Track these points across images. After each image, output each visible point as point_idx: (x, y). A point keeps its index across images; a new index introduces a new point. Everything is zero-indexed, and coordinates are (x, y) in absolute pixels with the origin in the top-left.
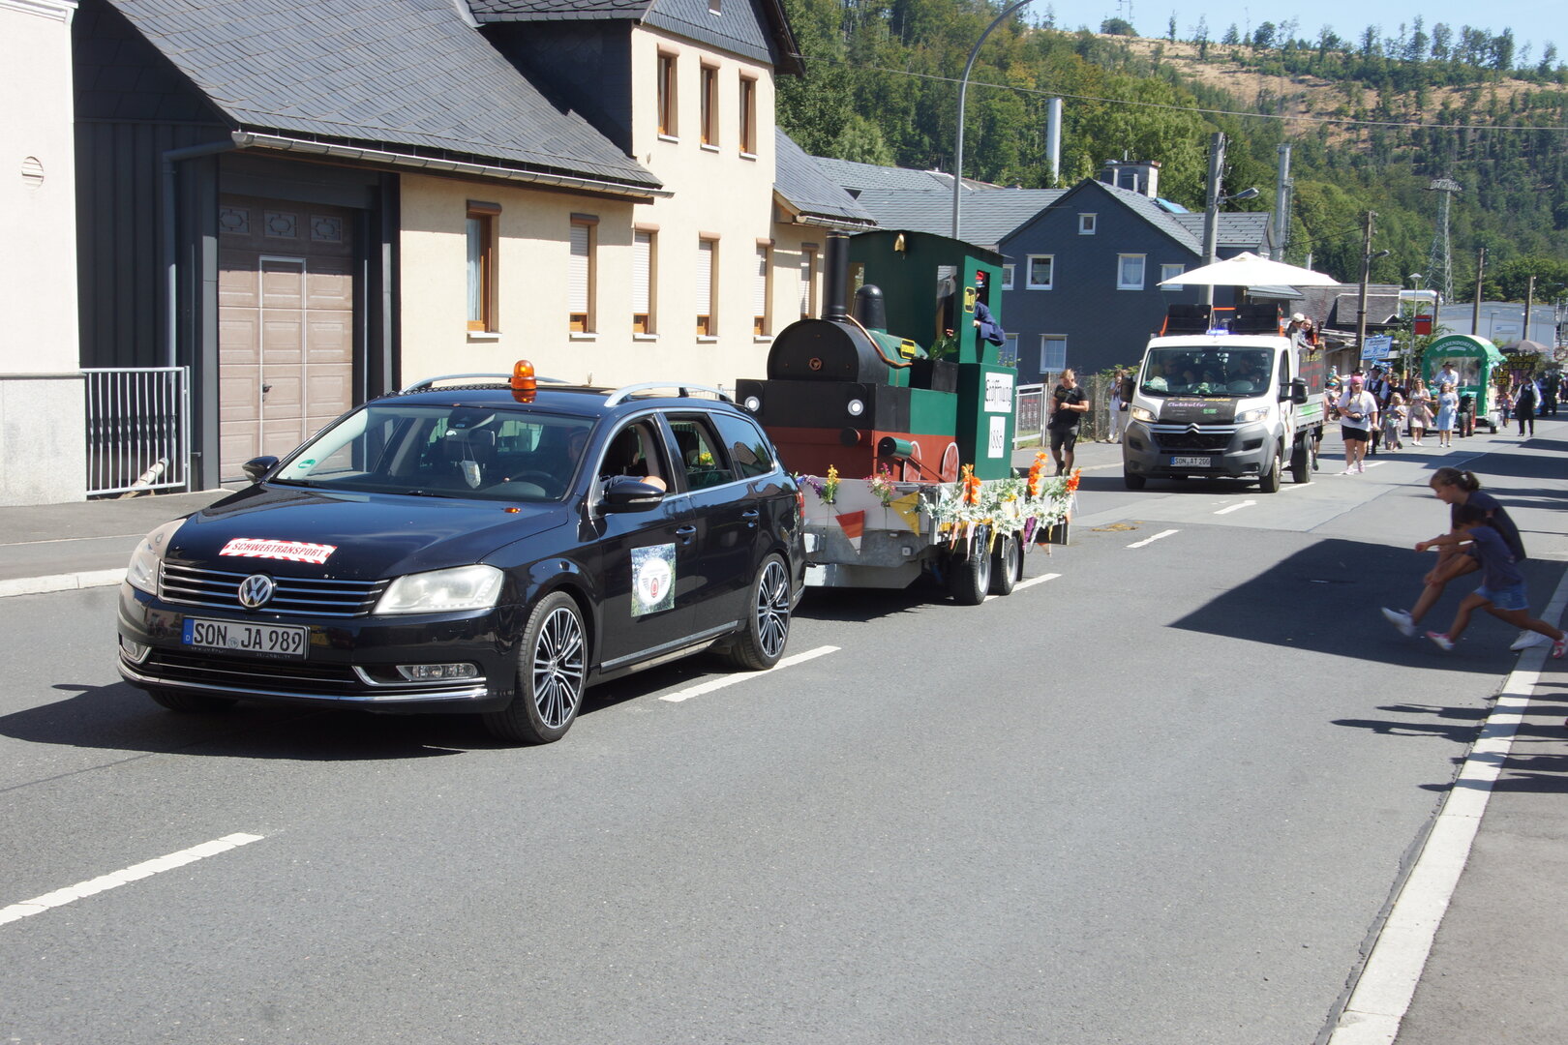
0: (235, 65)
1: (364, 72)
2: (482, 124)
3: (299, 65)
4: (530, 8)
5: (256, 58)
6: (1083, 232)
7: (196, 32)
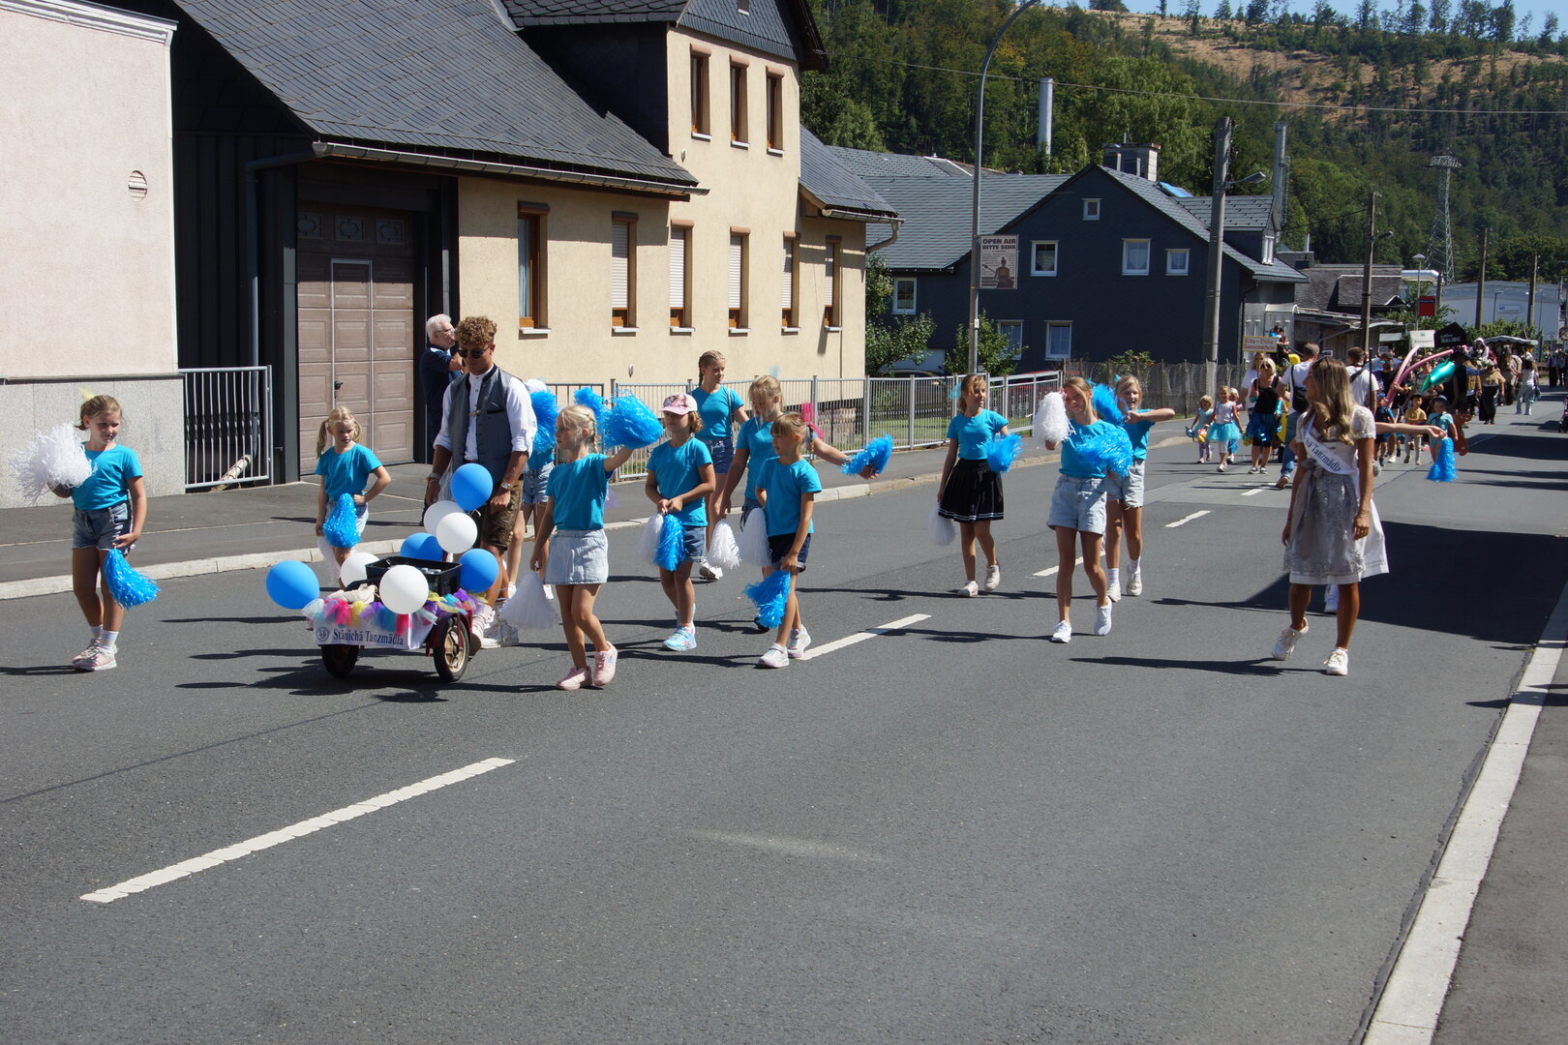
0: (308, 77)
1: (421, 79)
2: (531, 127)
3: (364, 75)
4: (567, 12)
5: (326, 69)
6: (1087, 217)
7: (271, 46)
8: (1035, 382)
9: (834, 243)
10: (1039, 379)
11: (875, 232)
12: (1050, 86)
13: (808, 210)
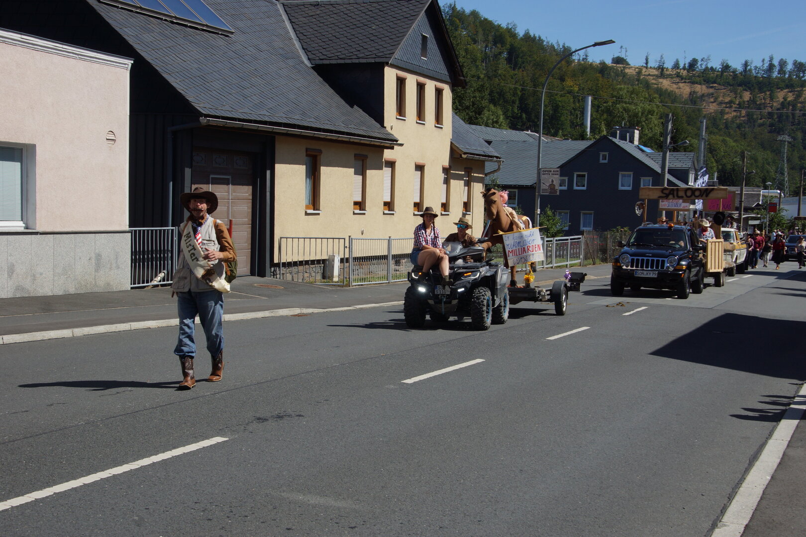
8: (569, 241)
9: (468, 171)
10: (571, 239)
11: (489, 166)
12: (590, 98)
13: (455, 154)
